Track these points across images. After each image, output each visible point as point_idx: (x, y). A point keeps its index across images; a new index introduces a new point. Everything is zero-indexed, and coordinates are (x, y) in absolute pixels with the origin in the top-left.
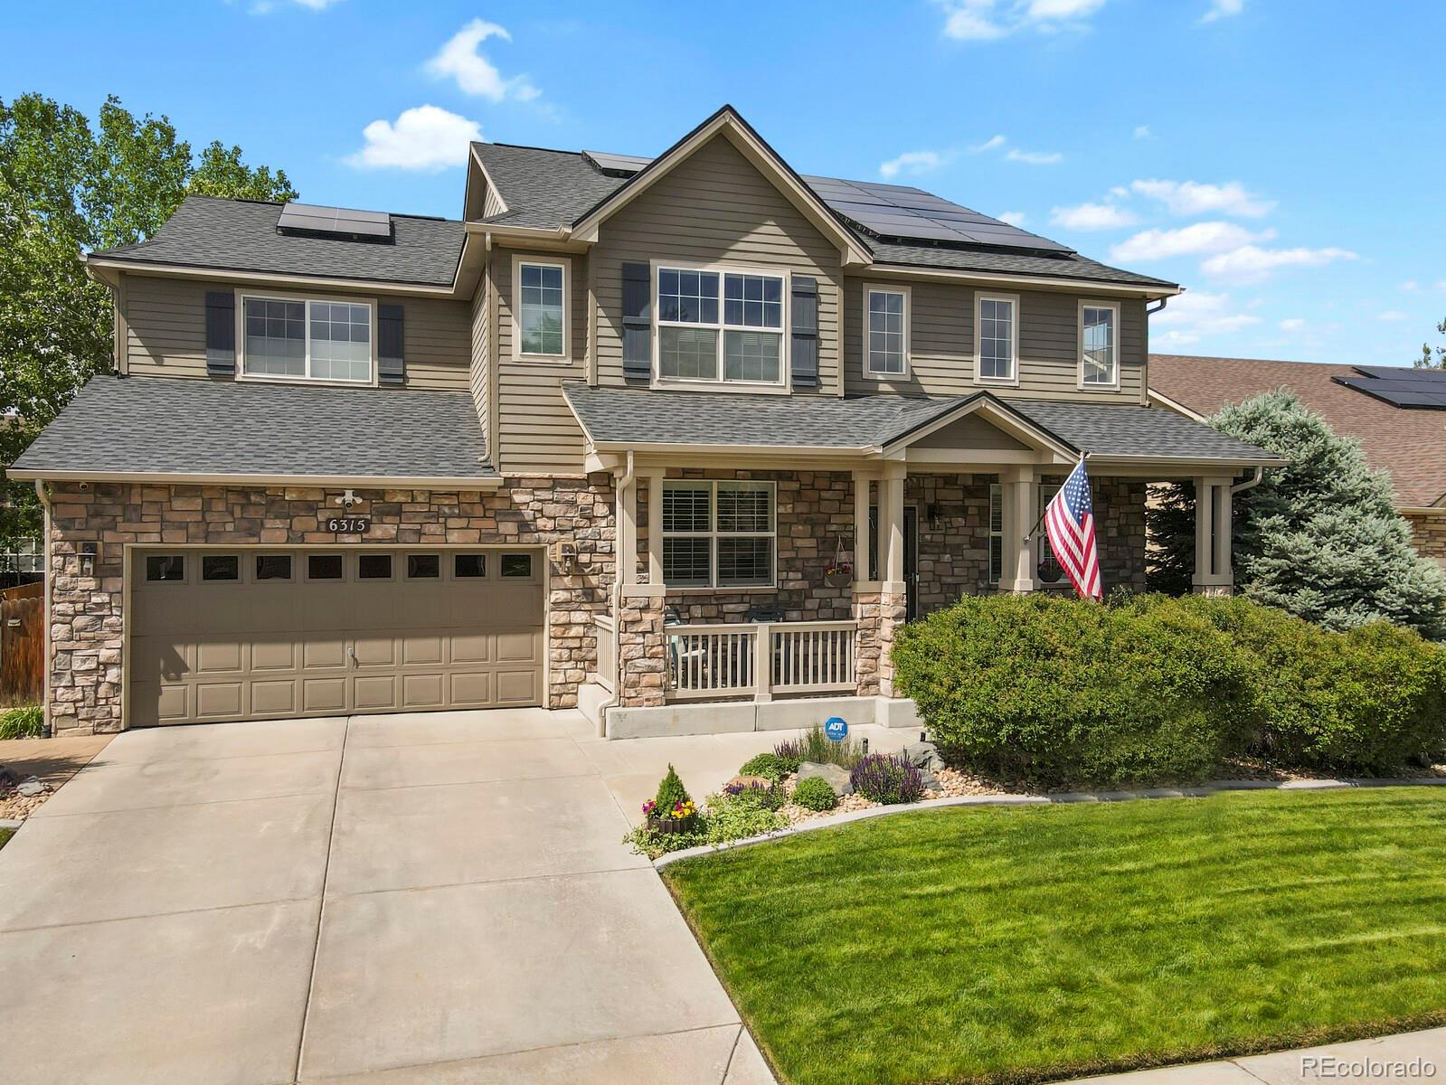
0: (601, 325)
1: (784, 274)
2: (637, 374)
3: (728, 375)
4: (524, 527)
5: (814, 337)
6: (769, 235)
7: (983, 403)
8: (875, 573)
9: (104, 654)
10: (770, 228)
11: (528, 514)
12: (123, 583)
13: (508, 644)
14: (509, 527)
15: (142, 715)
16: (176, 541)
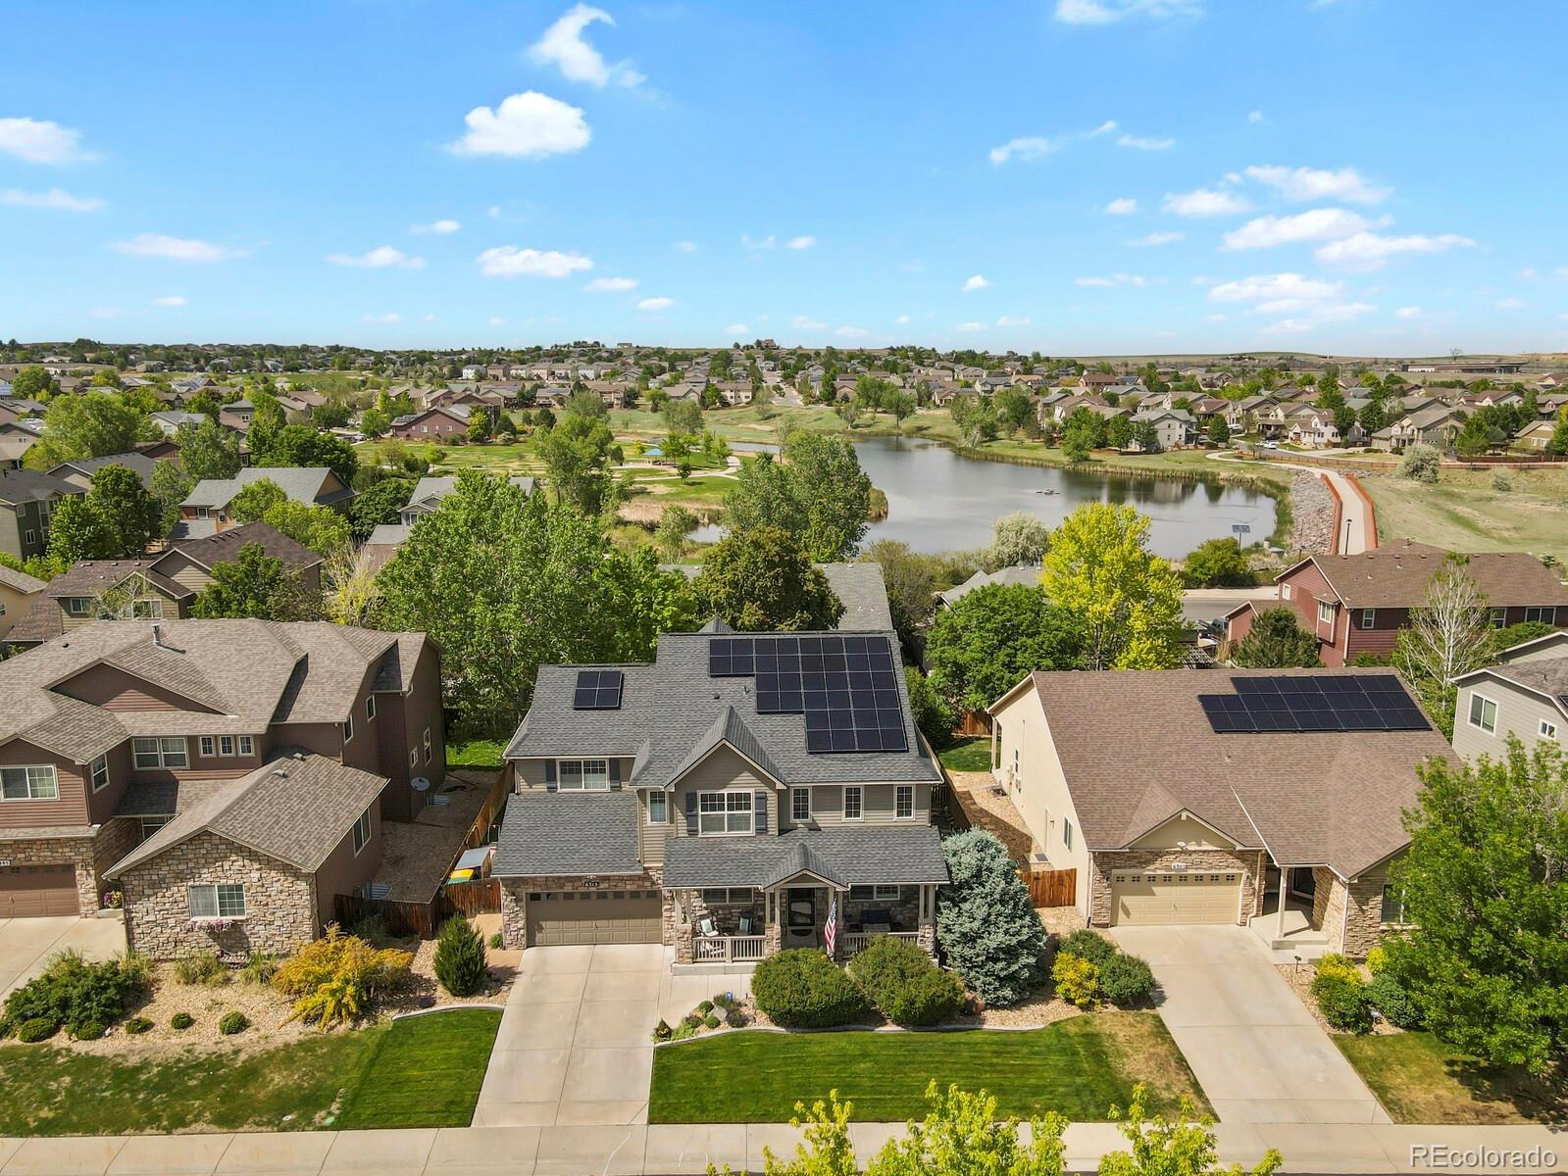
0: (680, 817)
1: (751, 791)
2: (693, 832)
3: (729, 830)
4: (653, 883)
5: (766, 814)
6: (746, 776)
7: (805, 872)
8: (773, 920)
9: (519, 926)
10: (746, 774)
11: (655, 878)
12: (523, 904)
13: (649, 922)
14: (648, 884)
15: (531, 943)
16: (538, 890)
